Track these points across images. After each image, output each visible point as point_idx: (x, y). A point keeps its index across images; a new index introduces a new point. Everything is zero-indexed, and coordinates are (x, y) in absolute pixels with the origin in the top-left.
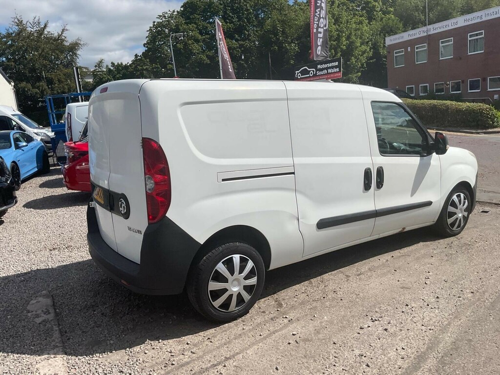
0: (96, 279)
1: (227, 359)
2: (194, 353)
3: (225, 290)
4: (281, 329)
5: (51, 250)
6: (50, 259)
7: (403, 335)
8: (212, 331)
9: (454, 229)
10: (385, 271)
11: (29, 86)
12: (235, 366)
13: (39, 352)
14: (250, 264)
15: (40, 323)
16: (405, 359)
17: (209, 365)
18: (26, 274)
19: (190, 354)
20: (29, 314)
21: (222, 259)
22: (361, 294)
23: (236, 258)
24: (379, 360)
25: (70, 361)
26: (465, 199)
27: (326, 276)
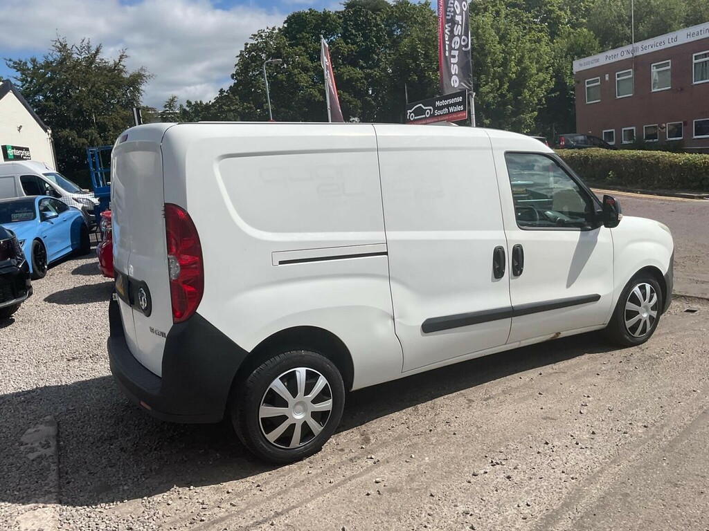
0: (121, 401)
1: (277, 514)
2: (234, 506)
3: (284, 418)
4: (361, 474)
5: (69, 360)
6: (65, 372)
7: (532, 485)
8: (265, 475)
9: (637, 334)
10: (526, 394)
11: (74, 133)
12: (287, 525)
13: (24, 500)
14: (322, 382)
15: (33, 460)
16: (528, 519)
17: (251, 522)
18: (29, 392)
19: (229, 506)
20: (22, 448)
21: (280, 374)
22: (485, 427)
23: (301, 373)
24: (491, 521)
25: (64, 513)
26: (652, 291)
27: (439, 401)
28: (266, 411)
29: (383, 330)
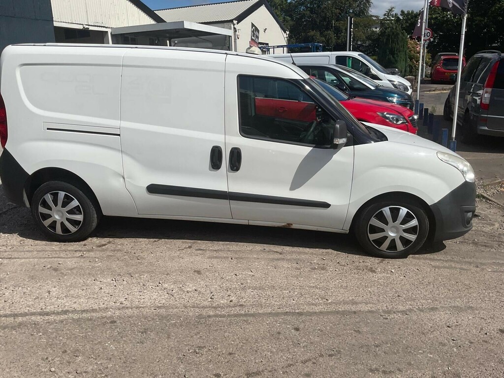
3: (50, 216)
9: (382, 248)
11: (318, 34)
14: (75, 203)
21: (49, 192)
23: (62, 194)
26: (410, 216)
28: (41, 209)
29: (116, 184)
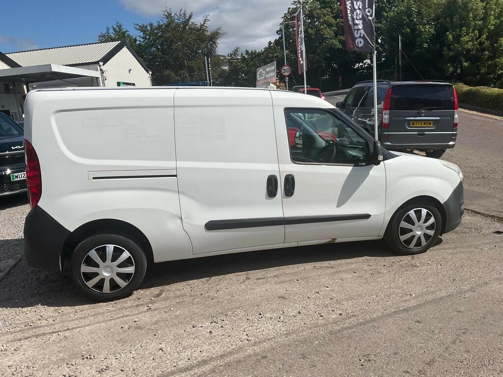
2: (54, 320)
3: (97, 274)
7: (219, 339)
8: (87, 306)
9: (411, 246)
10: (288, 279)
11: (173, 74)
12: (65, 336)
14: (126, 255)
16: (190, 360)
17: (51, 331)
19: (51, 320)
28: (85, 269)
29: (173, 226)
